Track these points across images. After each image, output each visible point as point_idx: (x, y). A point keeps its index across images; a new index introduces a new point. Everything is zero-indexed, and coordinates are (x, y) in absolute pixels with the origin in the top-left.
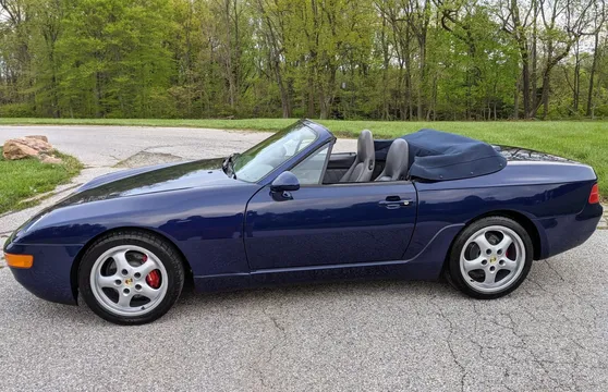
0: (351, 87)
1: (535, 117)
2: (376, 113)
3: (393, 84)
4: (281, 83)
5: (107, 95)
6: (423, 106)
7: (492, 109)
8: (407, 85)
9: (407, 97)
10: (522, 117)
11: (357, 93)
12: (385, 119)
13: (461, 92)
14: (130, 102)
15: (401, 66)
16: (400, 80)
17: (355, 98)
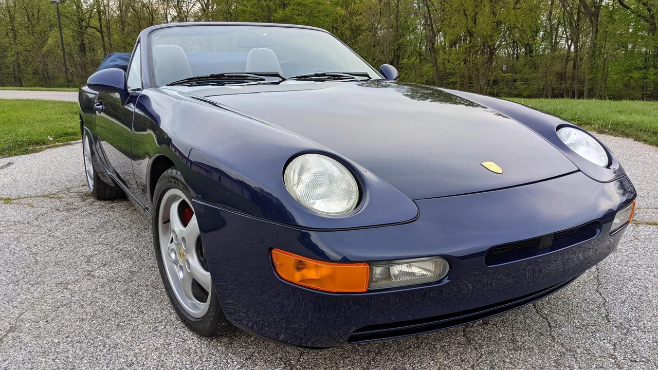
0: (511, 69)
4: (436, 64)
8: (574, 68)
9: (573, 81)
11: (518, 76)
13: (636, 75)
15: (570, 47)
16: (567, 63)
17: (515, 81)
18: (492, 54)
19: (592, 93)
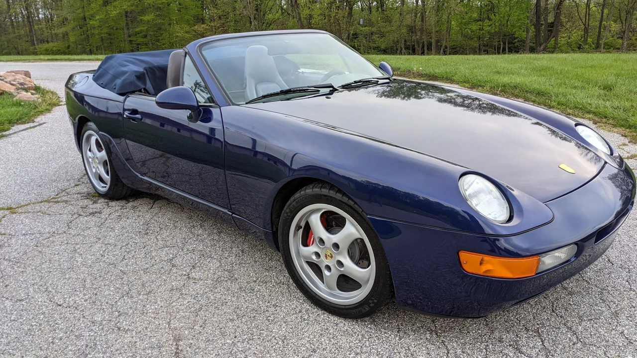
0: (369, 23)
1: (546, 50)
2: (392, 48)
3: (408, 20)
4: (300, 19)
5: (136, 34)
6: (437, 41)
7: (505, 44)
8: (422, 21)
9: (422, 33)
10: (532, 50)
11: (374, 29)
12: (401, 53)
13: (474, 27)
14: (158, 41)
16: (416, 16)
17: (372, 34)
18: (351, 9)
19: (439, 44)
